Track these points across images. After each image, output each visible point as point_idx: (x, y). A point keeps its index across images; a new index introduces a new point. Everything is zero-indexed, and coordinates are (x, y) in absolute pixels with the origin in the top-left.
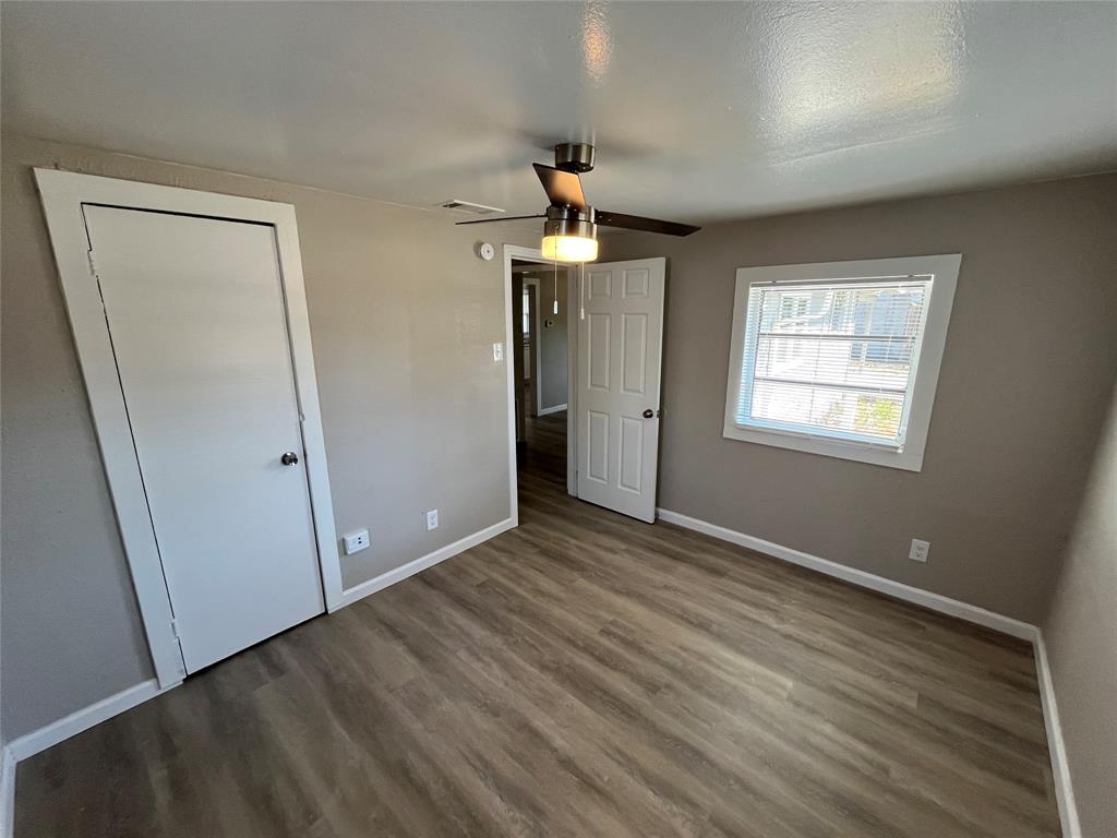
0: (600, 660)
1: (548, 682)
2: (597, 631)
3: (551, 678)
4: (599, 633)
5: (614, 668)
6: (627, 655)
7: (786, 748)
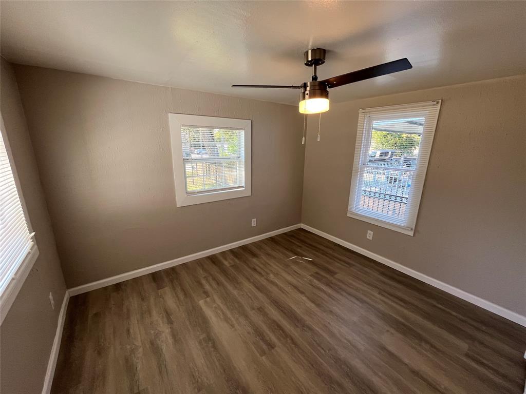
0: (280, 327)
1: (308, 321)
2: (276, 348)
3: (307, 323)
4: (275, 346)
5: (274, 321)
6: (264, 328)
7: (225, 283)
